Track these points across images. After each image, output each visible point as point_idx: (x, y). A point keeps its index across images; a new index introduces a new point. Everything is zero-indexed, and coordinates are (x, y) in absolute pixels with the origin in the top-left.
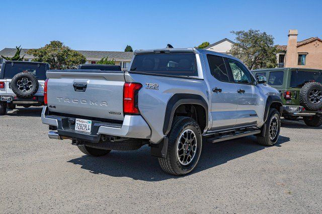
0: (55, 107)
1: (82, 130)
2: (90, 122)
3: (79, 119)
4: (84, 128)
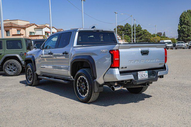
1: (143, 78)
2: (146, 72)
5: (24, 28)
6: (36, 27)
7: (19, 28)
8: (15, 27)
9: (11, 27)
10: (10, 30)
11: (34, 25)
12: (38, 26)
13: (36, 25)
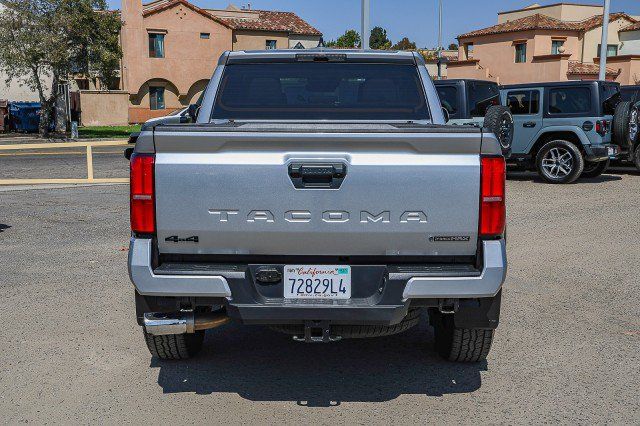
0: (196, 239)
1: (313, 296)
2: (343, 271)
3: (299, 266)
4: (321, 288)
5: (579, 32)
6: (626, 24)
7: (560, 33)
8: (545, 31)
9: (534, 31)
10: (529, 41)
11: (618, 17)
12: (634, 22)
13: (627, 18)
